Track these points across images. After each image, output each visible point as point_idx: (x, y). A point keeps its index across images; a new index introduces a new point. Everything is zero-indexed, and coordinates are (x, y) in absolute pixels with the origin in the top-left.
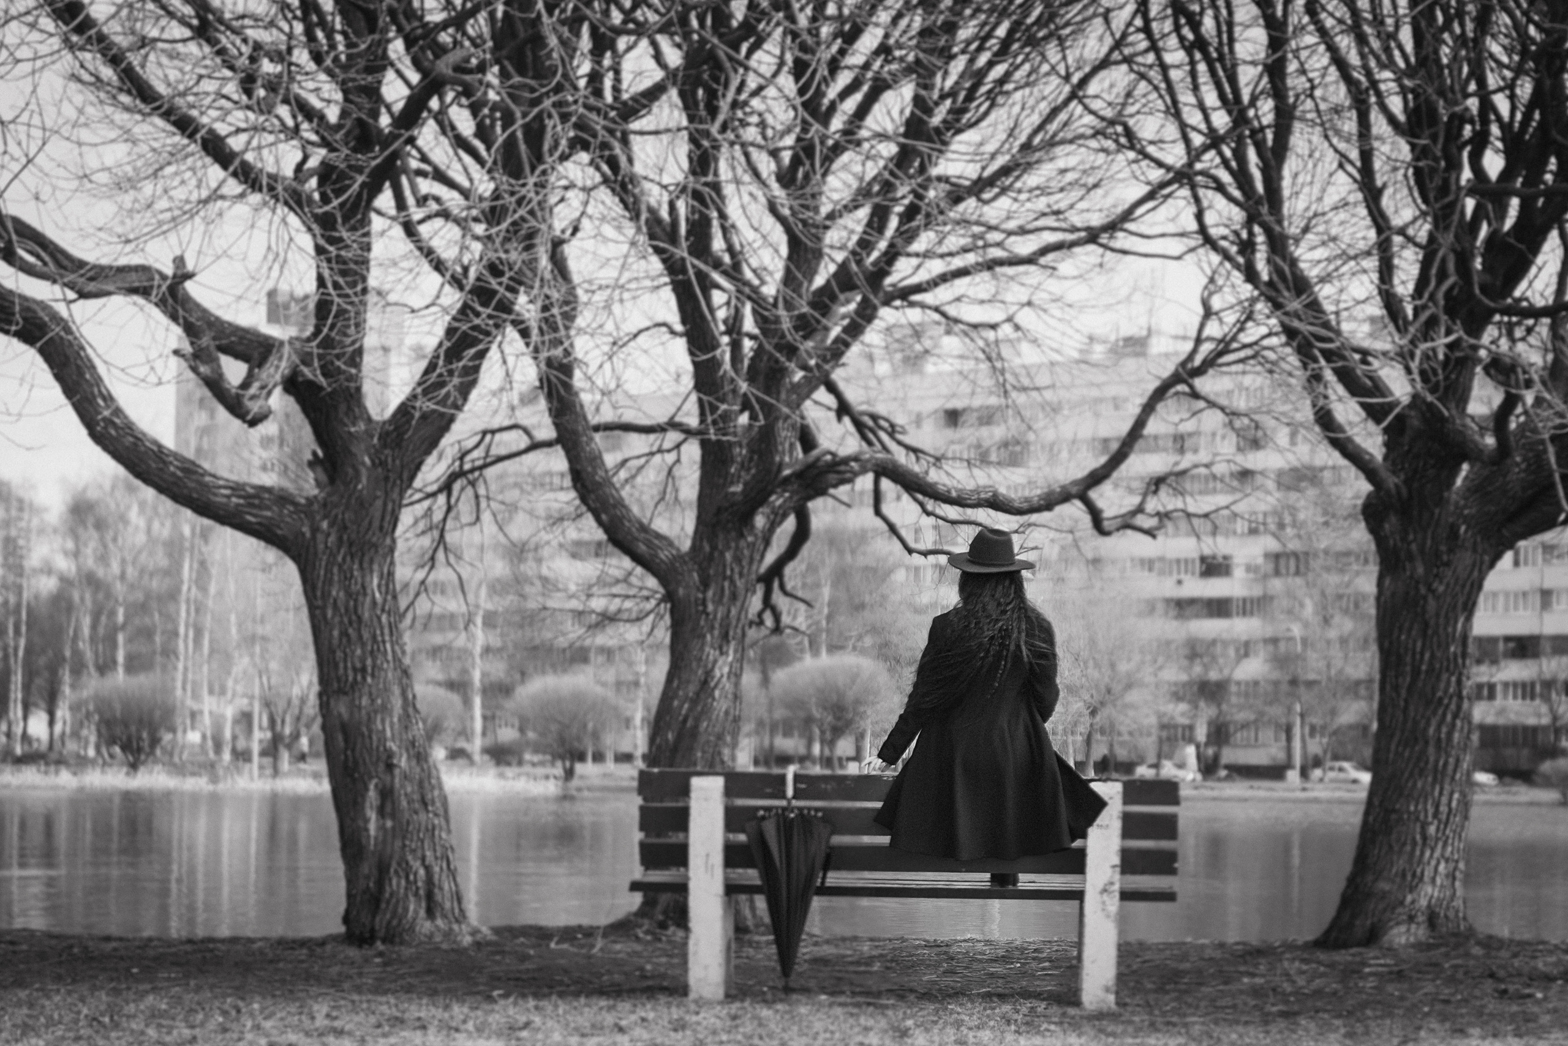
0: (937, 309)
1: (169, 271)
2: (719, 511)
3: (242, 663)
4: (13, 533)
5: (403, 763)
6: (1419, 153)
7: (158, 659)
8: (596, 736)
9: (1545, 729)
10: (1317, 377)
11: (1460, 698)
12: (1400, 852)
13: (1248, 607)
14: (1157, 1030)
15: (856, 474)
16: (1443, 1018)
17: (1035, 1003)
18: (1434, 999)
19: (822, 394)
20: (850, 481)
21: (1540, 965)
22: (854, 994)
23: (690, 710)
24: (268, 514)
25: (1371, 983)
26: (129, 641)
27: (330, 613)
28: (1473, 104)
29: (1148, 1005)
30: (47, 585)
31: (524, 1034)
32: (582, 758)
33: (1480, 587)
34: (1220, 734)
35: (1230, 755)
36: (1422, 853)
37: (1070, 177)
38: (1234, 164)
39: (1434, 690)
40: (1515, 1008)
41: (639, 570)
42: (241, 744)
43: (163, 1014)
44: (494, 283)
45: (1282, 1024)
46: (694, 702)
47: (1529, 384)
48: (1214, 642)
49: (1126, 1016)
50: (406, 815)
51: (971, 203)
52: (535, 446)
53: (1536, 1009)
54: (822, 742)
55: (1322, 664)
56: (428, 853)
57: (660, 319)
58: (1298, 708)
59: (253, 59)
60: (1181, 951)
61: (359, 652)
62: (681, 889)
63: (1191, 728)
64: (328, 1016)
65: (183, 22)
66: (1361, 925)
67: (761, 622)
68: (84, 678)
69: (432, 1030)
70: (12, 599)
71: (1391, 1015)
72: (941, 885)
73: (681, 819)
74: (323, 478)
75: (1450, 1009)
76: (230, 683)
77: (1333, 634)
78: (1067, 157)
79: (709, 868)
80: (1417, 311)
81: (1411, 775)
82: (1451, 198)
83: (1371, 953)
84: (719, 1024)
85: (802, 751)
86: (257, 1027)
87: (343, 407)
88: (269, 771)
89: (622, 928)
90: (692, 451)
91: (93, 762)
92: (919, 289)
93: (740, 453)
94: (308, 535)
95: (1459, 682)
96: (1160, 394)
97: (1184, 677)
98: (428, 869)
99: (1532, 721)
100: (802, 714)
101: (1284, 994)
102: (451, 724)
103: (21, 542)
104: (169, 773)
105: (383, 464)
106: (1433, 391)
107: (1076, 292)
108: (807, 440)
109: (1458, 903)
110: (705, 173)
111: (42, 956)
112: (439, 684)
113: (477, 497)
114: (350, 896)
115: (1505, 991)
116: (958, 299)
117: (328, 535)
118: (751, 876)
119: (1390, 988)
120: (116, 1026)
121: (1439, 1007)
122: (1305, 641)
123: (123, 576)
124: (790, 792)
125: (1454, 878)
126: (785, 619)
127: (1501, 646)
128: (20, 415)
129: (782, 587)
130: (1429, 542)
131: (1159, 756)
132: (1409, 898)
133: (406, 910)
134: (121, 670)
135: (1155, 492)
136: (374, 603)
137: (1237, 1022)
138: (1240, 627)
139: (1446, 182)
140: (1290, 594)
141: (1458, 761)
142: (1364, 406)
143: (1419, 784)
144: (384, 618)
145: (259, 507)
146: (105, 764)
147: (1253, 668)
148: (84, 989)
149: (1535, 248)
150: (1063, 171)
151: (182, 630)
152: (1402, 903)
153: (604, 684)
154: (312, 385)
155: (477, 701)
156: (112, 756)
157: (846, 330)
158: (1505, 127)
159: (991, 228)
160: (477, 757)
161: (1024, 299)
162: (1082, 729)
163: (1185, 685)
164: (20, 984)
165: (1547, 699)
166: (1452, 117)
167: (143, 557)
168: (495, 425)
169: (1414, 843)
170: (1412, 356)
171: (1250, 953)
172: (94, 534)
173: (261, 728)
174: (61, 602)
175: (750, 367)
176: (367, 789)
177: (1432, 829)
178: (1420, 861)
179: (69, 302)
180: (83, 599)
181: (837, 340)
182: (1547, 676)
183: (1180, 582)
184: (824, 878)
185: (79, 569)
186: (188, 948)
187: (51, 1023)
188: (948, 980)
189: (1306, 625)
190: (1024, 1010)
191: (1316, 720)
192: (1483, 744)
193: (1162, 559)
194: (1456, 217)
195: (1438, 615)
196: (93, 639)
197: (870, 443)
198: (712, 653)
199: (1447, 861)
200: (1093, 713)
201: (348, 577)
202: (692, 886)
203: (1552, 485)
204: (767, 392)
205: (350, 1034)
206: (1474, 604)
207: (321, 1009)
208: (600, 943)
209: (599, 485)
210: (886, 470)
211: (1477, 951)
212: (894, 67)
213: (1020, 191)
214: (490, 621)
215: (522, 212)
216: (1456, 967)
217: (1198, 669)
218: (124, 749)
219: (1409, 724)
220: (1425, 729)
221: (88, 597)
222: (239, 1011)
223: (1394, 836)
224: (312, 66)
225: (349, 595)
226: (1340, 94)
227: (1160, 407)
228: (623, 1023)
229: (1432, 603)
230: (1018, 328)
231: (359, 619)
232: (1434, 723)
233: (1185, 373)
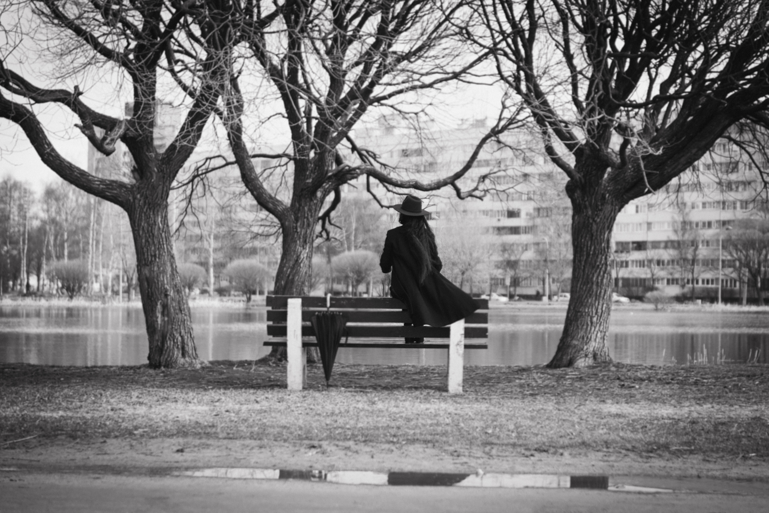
0: (392, 106)
1: (72, 91)
2: (302, 190)
3: (115, 255)
4: (22, 202)
5: (172, 294)
6: (588, 40)
7: (81, 253)
8: (260, 284)
9: (649, 279)
10: (545, 133)
11: (606, 265)
12: (582, 329)
13: (527, 230)
14: (478, 401)
15: (359, 175)
16: (597, 396)
17: (429, 391)
18: (594, 388)
19: (344, 141)
20: (356, 177)
21: (639, 374)
22: (356, 387)
23: (291, 272)
24: (115, 192)
25: (568, 382)
26: (69, 246)
27: (141, 233)
28: (611, 19)
29: (476, 391)
30: (36, 224)
31: (217, 404)
32: (254, 293)
33: (614, 219)
34: (515, 282)
35: (520, 291)
36: (591, 329)
37: (447, 51)
38: (513, 46)
39: (596, 262)
40: (627, 392)
41: (271, 216)
42: (116, 288)
43: (71, 397)
45: (530, 398)
46: (293, 268)
47: (633, 135)
48: (513, 244)
49: (467, 396)
50: (173, 315)
51: (406, 62)
52: (227, 164)
53: (635, 392)
54: (353, 286)
55: (557, 253)
56: (182, 331)
58: (547, 271)
60: (492, 369)
61: (153, 248)
62: (285, 344)
63: (504, 280)
64: (138, 397)
66: (566, 359)
67: (321, 236)
68: (51, 262)
69: (179, 403)
70: (22, 229)
71: (575, 395)
72: (391, 343)
73: (283, 316)
74: (138, 176)
75: (601, 392)
76: (111, 263)
77: (562, 241)
78: (446, 43)
79: (295, 336)
80: (588, 105)
81: (586, 297)
82: (601, 58)
83: (569, 370)
84: (297, 399)
85: (345, 289)
86: (108, 402)
87: (145, 148)
88: (126, 299)
89: (263, 361)
90: (291, 166)
91: (55, 296)
92: (384, 98)
93: (311, 166)
94: (132, 200)
95: (606, 259)
96: (484, 141)
97: (501, 259)
98: (182, 337)
99: (643, 276)
100: (344, 275)
101: (533, 387)
102: (201, 279)
103: (25, 206)
104: (86, 300)
105: (162, 171)
106: (592, 138)
108: (338, 160)
109: (605, 349)
110: (294, 49)
111: (25, 373)
112: (197, 263)
113: (204, 185)
114: (150, 348)
115: (623, 385)
116: (401, 102)
117: (140, 200)
118: (313, 339)
119: (576, 384)
120: (50, 401)
121: (596, 391)
122: (550, 244)
123: (66, 220)
124: (328, 304)
125: (604, 339)
126: (331, 235)
127: (631, 246)
128: (12, 151)
129: (330, 222)
130: (593, 201)
131: (491, 291)
132: (585, 347)
133: (173, 354)
134: (66, 258)
135: (483, 181)
136: (159, 228)
137: (511, 398)
138: (524, 238)
139: (598, 52)
140: (543, 225)
141: (605, 291)
142: (566, 144)
143: (590, 301)
144: (163, 235)
145: (112, 189)
146: (59, 297)
147: (529, 255)
148: (40, 386)
149: (636, 79)
150: (445, 49)
151: (91, 241)
152: (582, 349)
153: (264, 263)
154: (132, 138)
155: (212, 270)
156: (63, 293)
157: (354, 115)
158: (625, 29)
159: (414, 73)
160: (212, 293)
161: (429, 102)
163: (501, 262)
164: (14, 385)
165: (649, 267)
166: (601, 24)
167: (75, 212)
168: (212, 155)
169: (587, 325)
170: (584, 124)
171: (520, 370)
172: (54, 202)
173: (123, 281)
174: (42, 231)
175: (315, 131)
176: (157, 305)
177: (595, 319)
178: (590, 332)
179: (31, 105)
180: (51, 229)
181: (351, 119)
182: (650, 258)
183: (499, 220)
185: (49, 216)
186: (85, 370)
187: (24, 400)
188: (396, 382)
189: (551, 237)
190: (425, 393)
191: (555, 276)
192: (624, 286)
193: (491, 211)
194: (603, 67)
195: (597, 231)
196: (55, 245)
197: (365, 162)
198: (300, 249)
199: (601, 332)
200: (463, 273)
201: (148, 218)
202: (289, 344)
203: (643, 178)
204: (322, 140)
205: (146, 404)
206: (612, 227)
207: (135, 394)
208: (254, 367)
209: (253, 180)
210: (372, 173)
211: (613, 369)
212: (374, 6)
213: (426, 58)
214: (216, 238)
216: (604, 375)
217: (506, 255)
218: (68, 290)
219: (585, 276)
220: (592, 278)
221: (53, 228)
222: (101, 395)
223: (579, 322)
224: (130, 6)
225: (149, 225)
226: (556, 17)
227: (485, 146)
228: (258, 399)
229: (595, 227)
230: (426, 114)
231: (153, 235)
232: (596, 275)
233: (495, 132)
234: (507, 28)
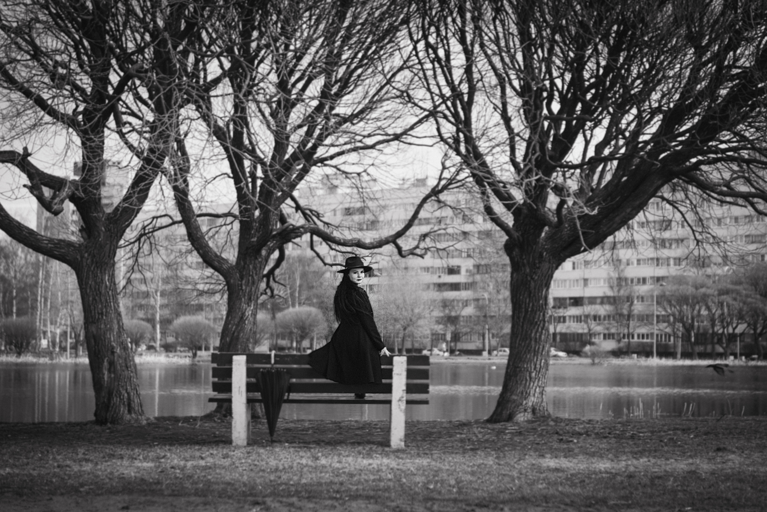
0: (335, 167)
1: (21, 152)
2: (247, 248)
3: (63, 312)
5: (118, 351)
6: (525, 104)
7: (30, 310)
8: (206, 340)
9: (585, 334)
10: (483, 193)
11: (544, 321)
12: (521, 384)
13: (467, 286)
14: (420, 456)
15: (302, 234)
16: (536, 450)
17: (372, 446)
18: (533, 443)
19: (289, 201)
20: (300, 236)
21: (577, 429)
22: (299, 443)
23: (236, 329)
24: (63, 251)
25: (508, 437)
26: (18, 303)
27: (88, 291)
28: (547, 83)
29: (418, 446)
31: (163, 460)
32: (200, 349)
33: (552, 277)
34: (456, 337)
35: (460, 346)
36: (530, 384)
37: (388, 114)
38: (452, 109)
39: (534, 318)
40: (565, 446)
41: (216, 273)
42: (63, 344)
43: (18, 453)
44: (152, 157)
45: (470, 453)
46: (237, 325)
47: (569, 195)
48: (453, 300)
49: (408, 451)
50: (120, 372)
51: (348, 124)
52: (174, 223)
53: (573, 446)
54: (297, 342)
55: (497, 309)
56: (129, 388)
57: (224, 172)
58: (487, 327)
59: (55, 67)
60: (434, 424)
61: (100, 306)
62: (229, 401)
63: (445, 335)
64: (84, 454)
65: (28, 52)
66: (505, 413)
67: (266, 294)
69: (125, 459)
71: (515, 449)
73: (229, 373)
74: (85, 236)
75: (540, 447)
76: (59, 320)
77: (501, 297)
78: (388, 106)
79: (240, 392)
80: (525, 166)
81: (525, 352)
82: (537, 121)
83: (509, 424)
84: (242, 455)
85: (289, 345)
86: (54, 459)
87: (93, 207)
88: (74, 355)
89: (208, 417)
90: (237, 226)
91: (3, 352)
92: (327, 159)
93: (256, 225)
94: (79, 259)
95: (544, 315)
96: (424, 200)
97: (442, 314)
98: (128, 394)
99: (580, 331)
100: (288, 331)
101: (473, 441)
102: (148, 335)
104: (34, 356)
105: (109, 230)
106: (529, 198)
107: (391, 160)
108: (283, 219)
109: (544, 404)
112: (143, 319)
113: (151, 243)
114: (97, 405)
115: (562, 439)
116: (344, 163)
117: (88, 259)
118: (258, 395)
119: (515, 438)
121: (535, 446)
122: (490, 300)
123: (15, 277)
124: (273, 361)
126: (276, 292)
127: (568, 301)
129: (274, 279)
130: (531, 259)
131: (432, 347)
132: (524, 402)
133: (120, 410)
134: (14, 315)
135: (424, 240)
136: (106, 286)
137: (452, 453)
138: (464, 294)
139: (535, 115)
140: (483, 281)
141: (543, 347)
142: (504, 204)
143: (528, 356)
144: (110, 293)
145: (60, 248)
146: (8, 353)
147: (469, 311)
149: (572, 141)
150: (386, 111)
151: (39, 298)
152: (521, 404)
153: (209, 319)
154: (80, 198)
155: (158, 326)
156: (11, 349)
158: (560, 93)
159: (357, 135)
160: (158, 349)
161: (371, 163)
162: (401, 335)
163: (442, 317)
165: (586, 322)
166: (538, 88)
167: (23, 270)
168: (159, 214)
169: (526, 380)
170: (522, 184)
171: (461, 425)
173: (71, 338)
176: (104, 362)
177: (533, 375)
178: (529, 387)
182: (586, 313)
183: (440, 277)
184: (288, 396)
188: (339, 437)
189: (490, 293)
190: (367, 449)
191: (494, 332)
192: (561, 341)
193: (432, 267)
194: (539, 129)
195: (535, 288)
196: (3, 303)
197: (309, 221)
198: (245, 306)
199: (540, 387)
200: (405, 329)
201: (96, 276)
202: (234, 400)
203: (579, 237)
205: (92, 461)
206: (550, 284)
207: (81, 451)
208: (199, 423)
209: (199, 238)
210: (315, 232)
211: (552, 423)
212: (317, 70)
213: (368, 120)
214: (162, 295)
215: (164, 128)
216: (543, 430)
217: (447, 311)
218: (15, 346)
219: (524, 332)
220: (531, 334)
221: (1, 286)
222: (48, 452)
223: (518, 377)
224: (79, 70)
225: (96, 283)
226: (494, 81)
227: (425, 205)
228: (203, 456)
229: (533, 284)
230: (368, 174)
231: (100, 293)
232: (534, 332)
233: (435, 192)
234: (447, 91)
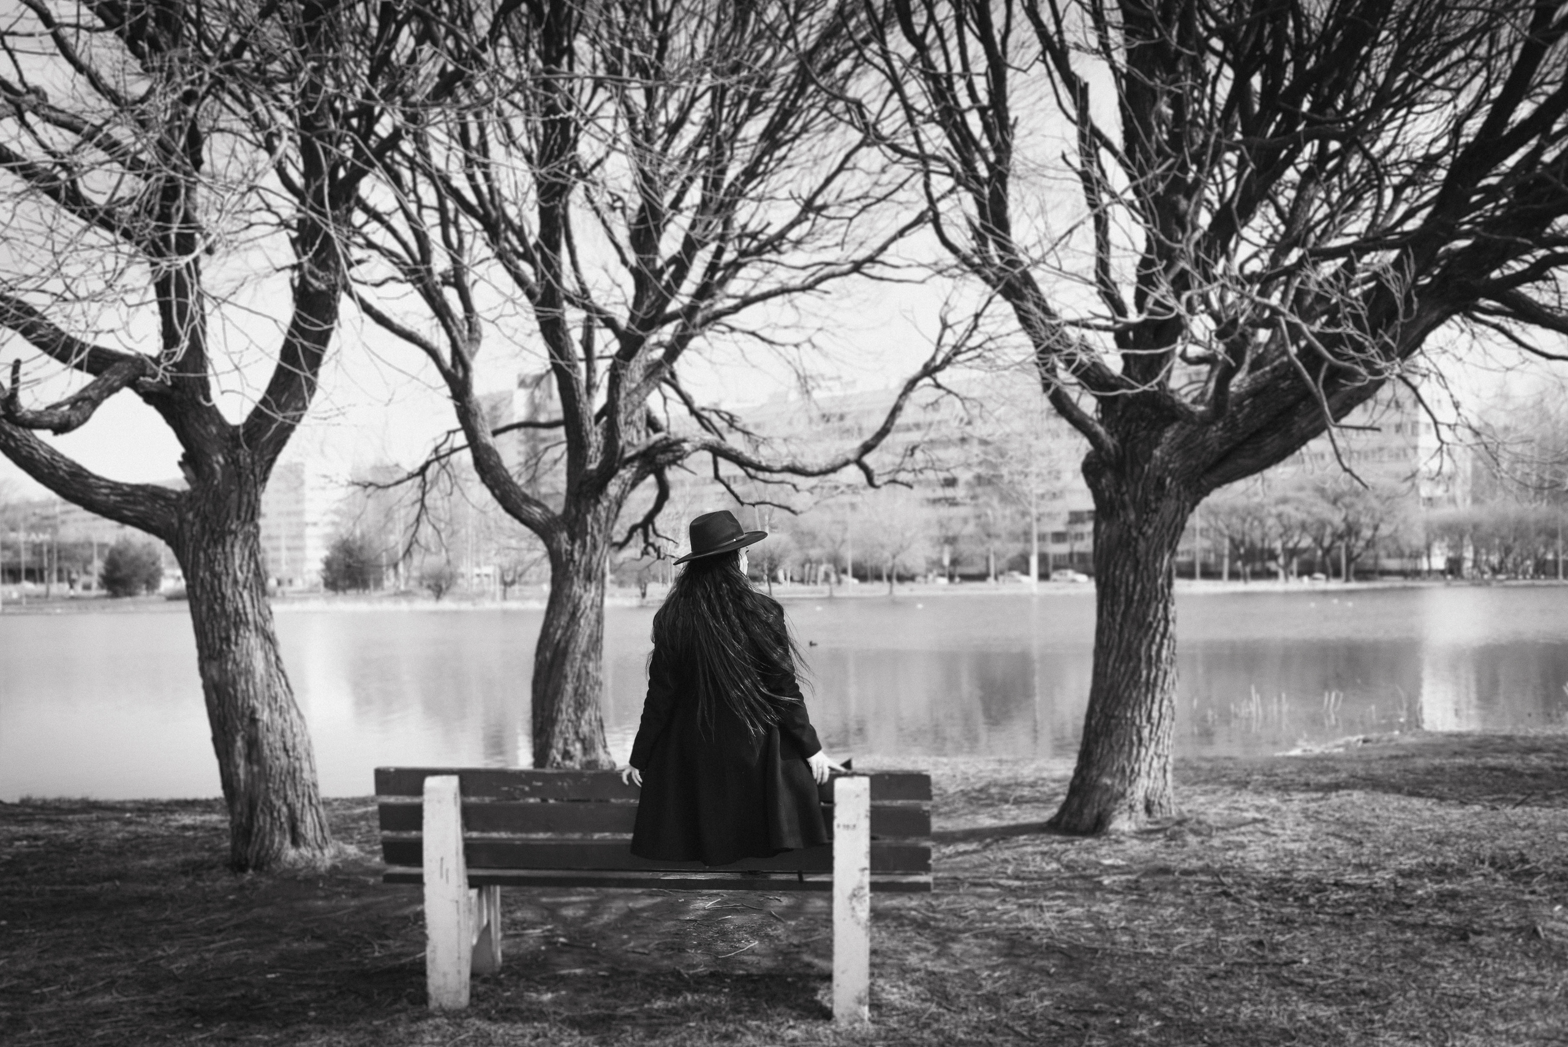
0: (754, 333)
2: (581, 484)
5: (266, 717)
11: (1167, 621)
12: (1120, 751)
24: (142, 508)
27: (198, 591)
33: (1182, 528)
34: (955, 560)
36: (1139, 753)
39: (1145, 615)
41: (527, 530)
46: (566, 628)
48: (951, 518)
50: (269, 762)
56: (289, 793)
61: (224, 623)
66: (1089, 814)
74: (192, 474)
79: (444, 874)
81: (1127, 686)
83: (1098, 842)
87: (191, 414)
94: (176, 525)
95: (1166, 608)
96: (911, 385)
97: (937, 535)
98: (290, 807)
105: (235, 462)
108: (653, 425)
109: (1170, 792)
117: (193, 524)
125: (1165, 771)
129: (655, 531)
130: (1140, 493)
132: (1129, 791)
133: (272, 842)
135: (912, 455)
138: (962, 511)
141: (1166, 673)
143: (1134, 695)
144: (246, 594)
145: (135, 503)
147: (970, 529)
152: (1123, 795)
163: (937, 539)
169: (1132, 744)
176: (234, 741)
177: (1146, 733)
178: (1137, 759)
195: (1147, 554)
198: (578, 591)
199: (1159, 757)
202: (427, 891)
206: (1177, 543)
210: (724, 453)
219: (1124, 644)
220: (1138, 649)
223: (1114, 738)
227: (913, 394)
229: (1142, 545)
230: (814, 346)
231: (223, 596)
232: (1145, 643)
233: (929, 370)
